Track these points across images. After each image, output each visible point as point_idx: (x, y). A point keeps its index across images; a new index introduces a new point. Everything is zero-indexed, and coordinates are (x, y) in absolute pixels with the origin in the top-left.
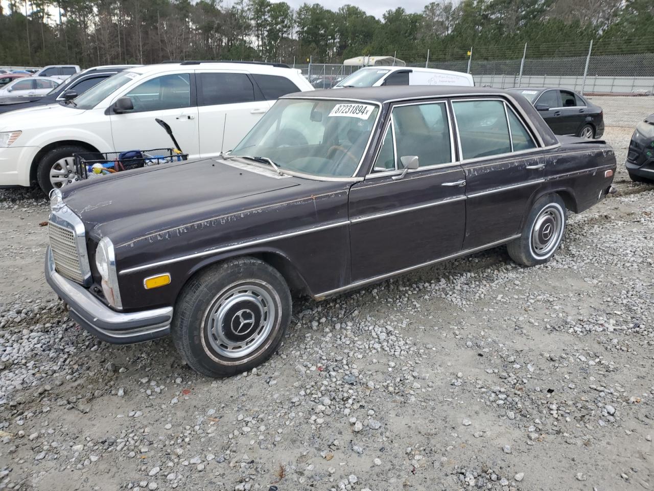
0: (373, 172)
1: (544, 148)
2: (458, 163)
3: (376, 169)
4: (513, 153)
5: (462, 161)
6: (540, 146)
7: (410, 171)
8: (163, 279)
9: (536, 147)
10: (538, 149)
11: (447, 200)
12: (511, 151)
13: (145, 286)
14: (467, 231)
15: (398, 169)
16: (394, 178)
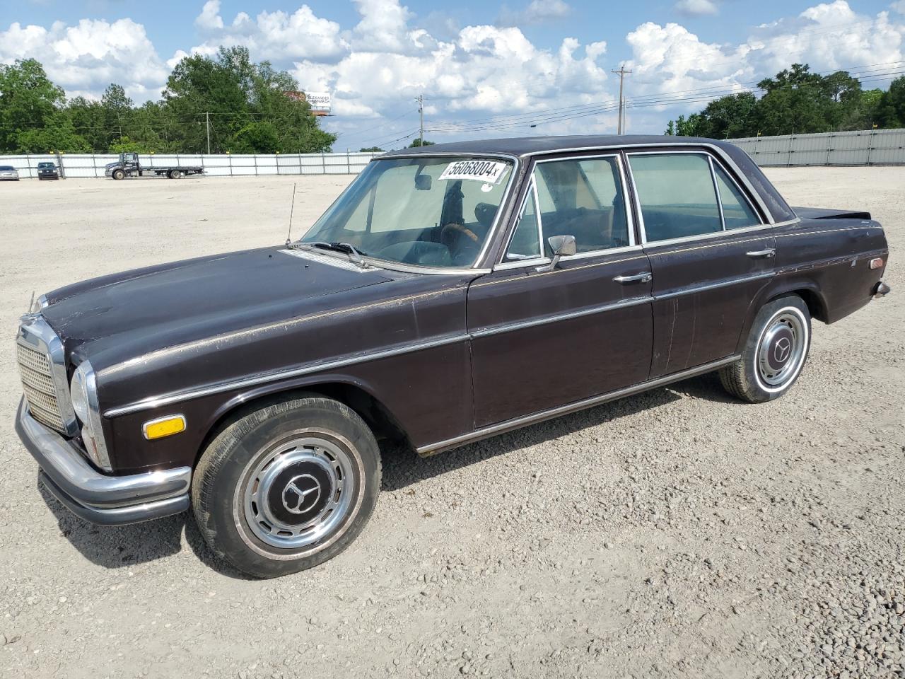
0: (506, 260)
1: (773, 224)
2: (639, 247)
3: (511, 256)
4: (725, 233)
5: (646, 244)
6: (766, 221)
7: (563, 258)
8: (174, 424)
9: (761, 224)
10: (763, 226)
11: (622, 303)
12: (722, 230)
13: (145, 435)
14: (655, 350)
15: (545, 256)
16: (538, 269)
